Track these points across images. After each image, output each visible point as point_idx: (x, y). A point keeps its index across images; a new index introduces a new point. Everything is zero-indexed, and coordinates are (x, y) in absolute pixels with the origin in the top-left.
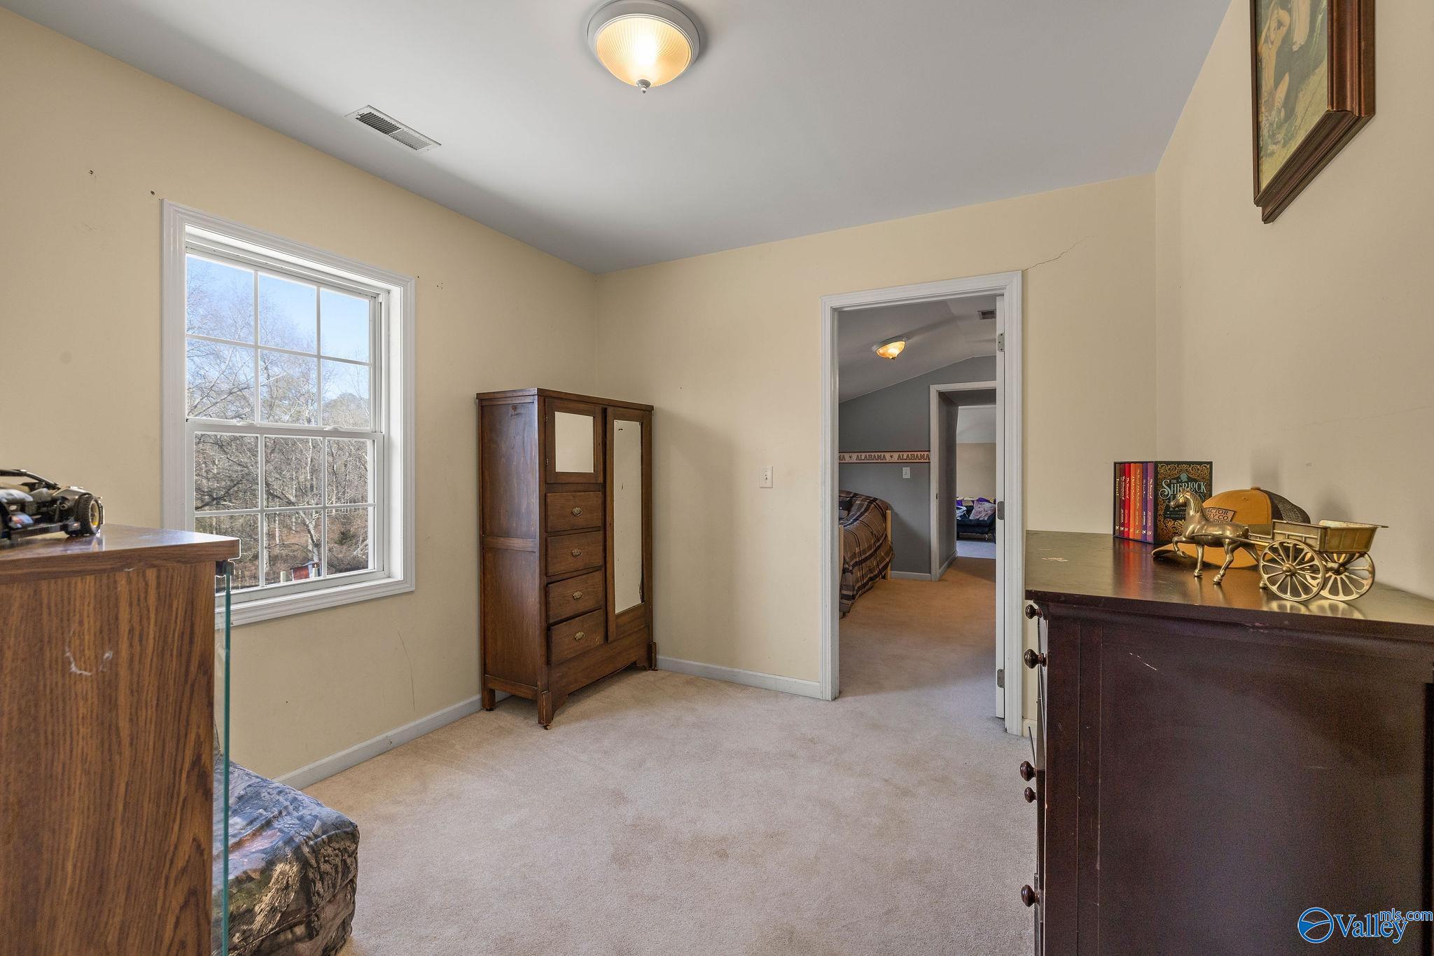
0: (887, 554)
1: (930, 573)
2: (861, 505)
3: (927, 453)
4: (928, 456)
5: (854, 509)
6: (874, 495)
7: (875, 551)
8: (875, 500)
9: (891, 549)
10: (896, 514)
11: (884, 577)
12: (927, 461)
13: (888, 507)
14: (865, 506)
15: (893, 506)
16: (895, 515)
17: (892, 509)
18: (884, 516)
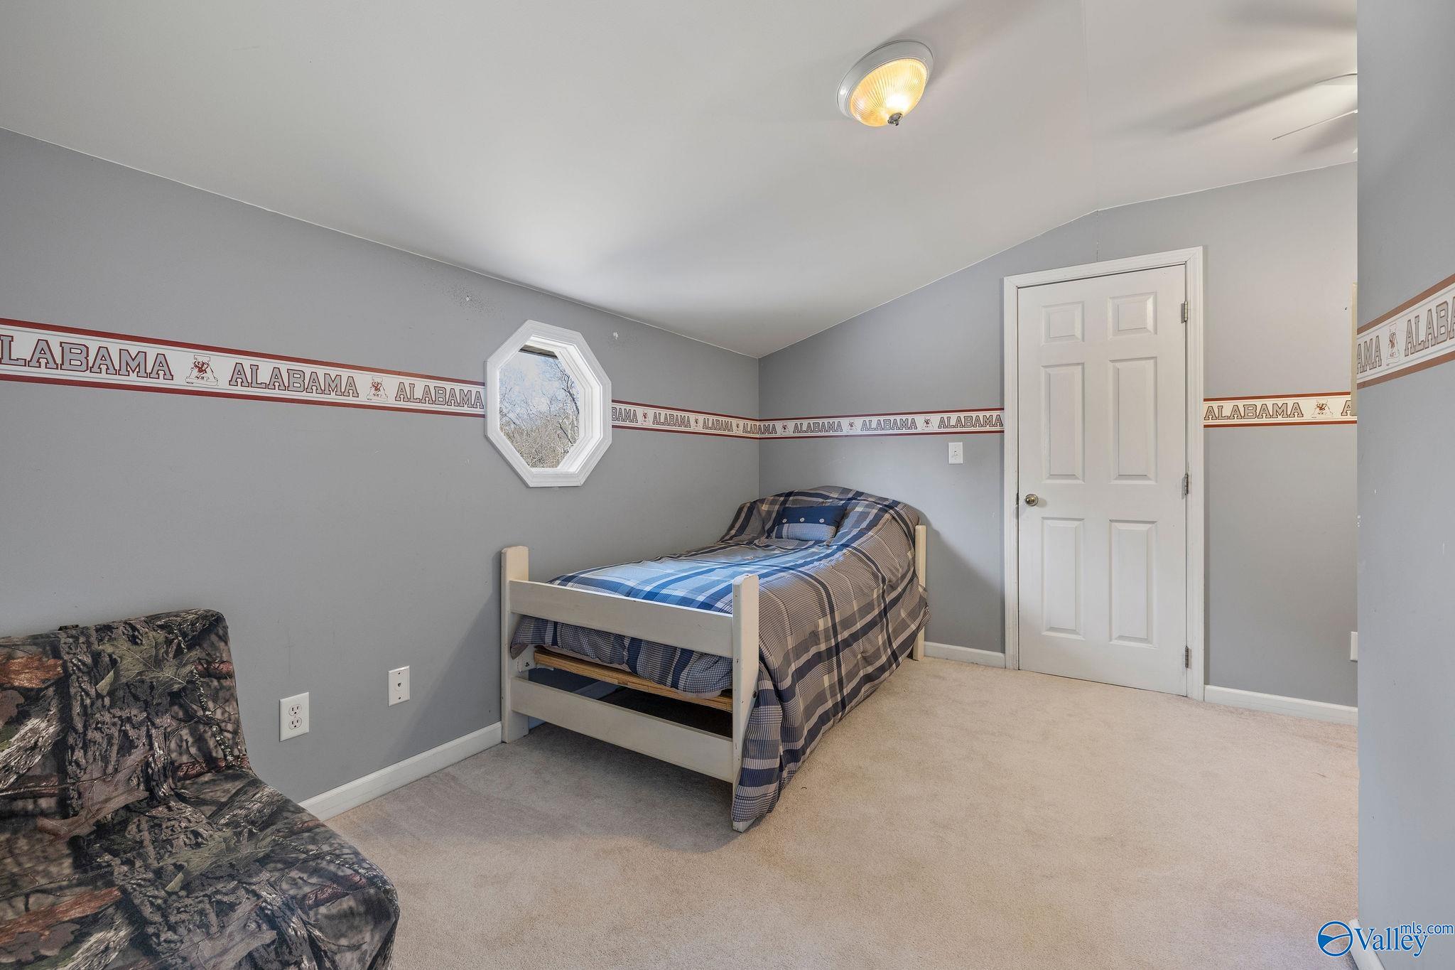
0: (913, 615)
1: (1003, 651)
2: (863, 515)
3: (998, 412)
4: (999, 419)
5: (848, 522)
6: (892, 496)
7: (885, 612)
8: (893, 505)
9: (923, 603)
10: (937, 534)
11: (911, 656)
12: (998, 428)
13: (919, 518)
14: (871, 517)
15: (928, 516)
16: (933, 535)
17: (927, 523)
18: (911, 538)
